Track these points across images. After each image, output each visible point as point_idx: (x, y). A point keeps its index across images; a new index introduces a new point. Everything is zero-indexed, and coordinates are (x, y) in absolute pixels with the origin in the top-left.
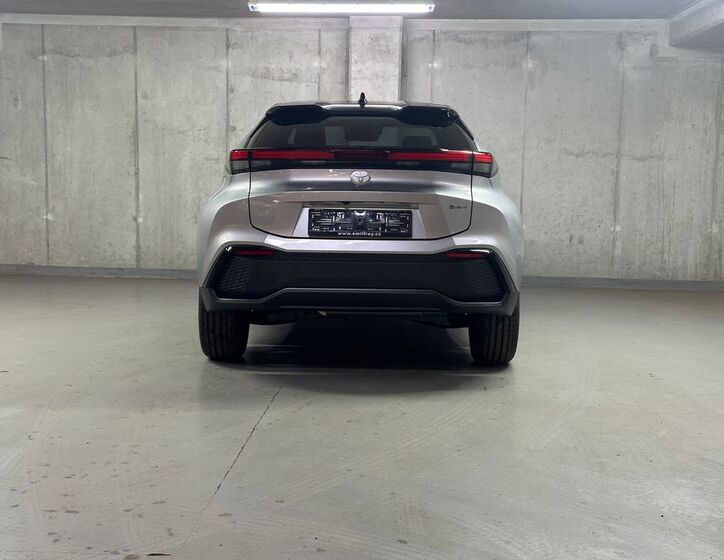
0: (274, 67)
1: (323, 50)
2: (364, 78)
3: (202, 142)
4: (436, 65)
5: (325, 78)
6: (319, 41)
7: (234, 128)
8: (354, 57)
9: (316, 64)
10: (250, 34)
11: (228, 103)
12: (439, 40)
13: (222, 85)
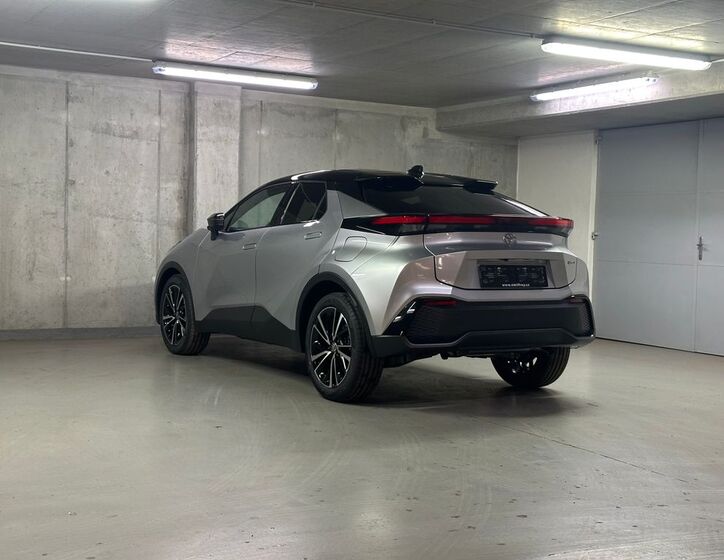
0: (115, 123)
1: (163, 110)
2: (209, 141)
3: (39, 196)
4: (263, 132)
5: (165, 138)
6: (160, 102)
7: (74, 182)
8: (199, 120)
9: (157, 124)
10: (91, 89)
11: (67, 156)
12: (266, 111)
13: (62, 138)
